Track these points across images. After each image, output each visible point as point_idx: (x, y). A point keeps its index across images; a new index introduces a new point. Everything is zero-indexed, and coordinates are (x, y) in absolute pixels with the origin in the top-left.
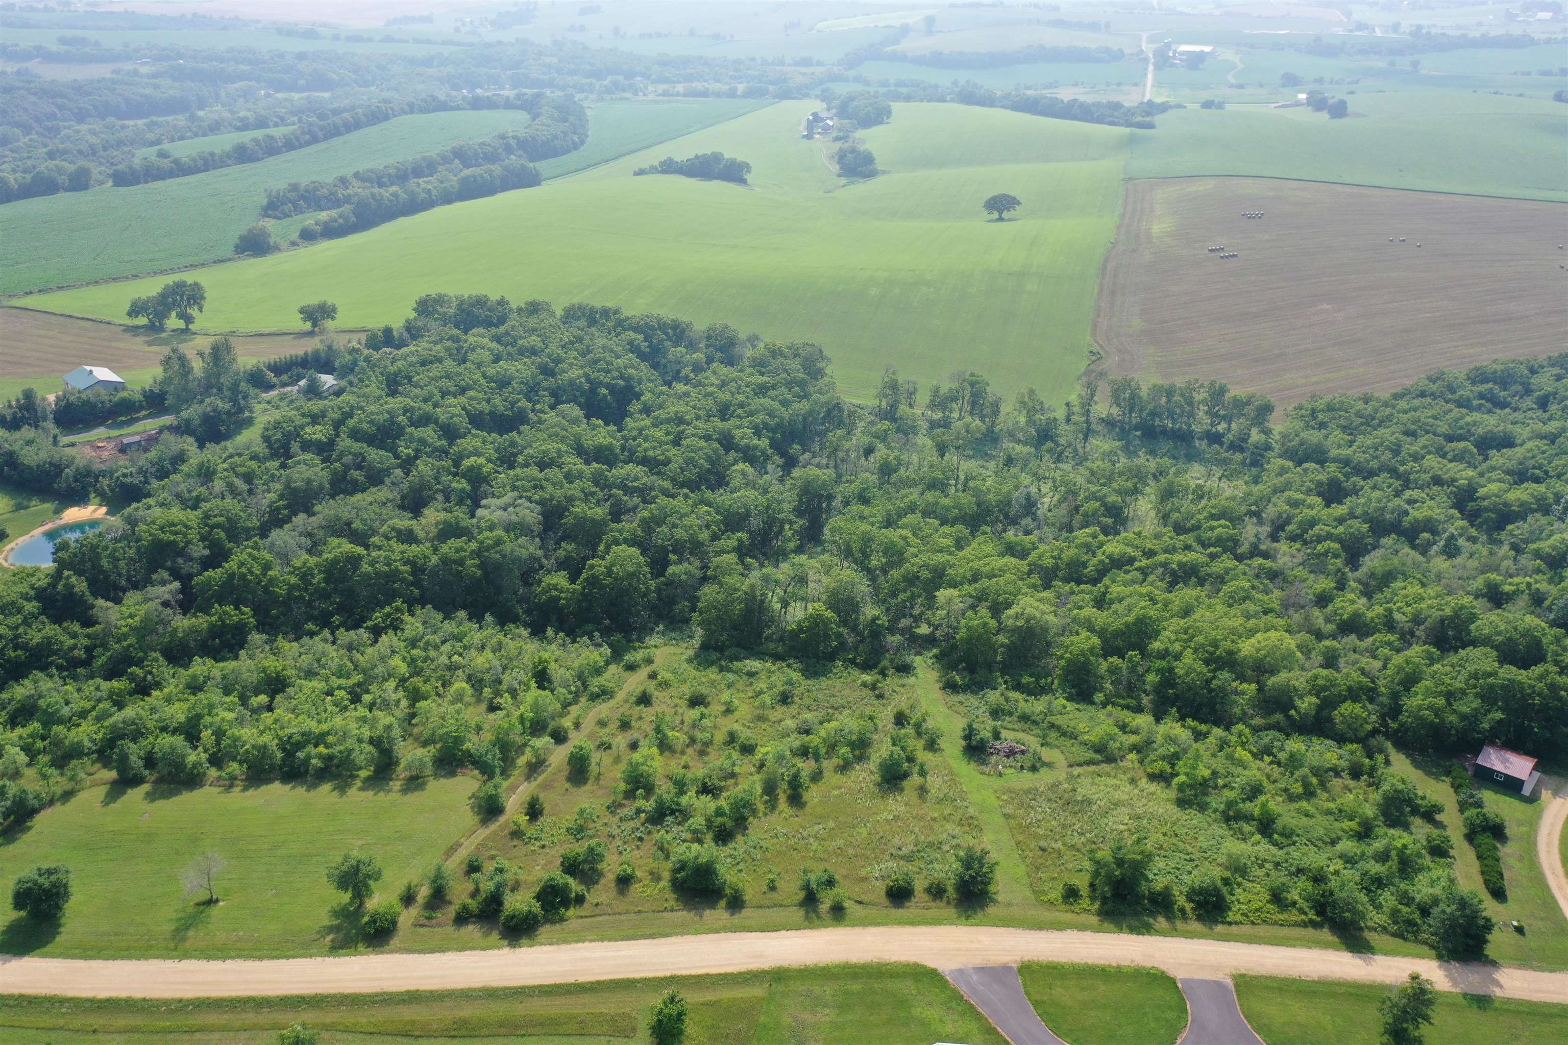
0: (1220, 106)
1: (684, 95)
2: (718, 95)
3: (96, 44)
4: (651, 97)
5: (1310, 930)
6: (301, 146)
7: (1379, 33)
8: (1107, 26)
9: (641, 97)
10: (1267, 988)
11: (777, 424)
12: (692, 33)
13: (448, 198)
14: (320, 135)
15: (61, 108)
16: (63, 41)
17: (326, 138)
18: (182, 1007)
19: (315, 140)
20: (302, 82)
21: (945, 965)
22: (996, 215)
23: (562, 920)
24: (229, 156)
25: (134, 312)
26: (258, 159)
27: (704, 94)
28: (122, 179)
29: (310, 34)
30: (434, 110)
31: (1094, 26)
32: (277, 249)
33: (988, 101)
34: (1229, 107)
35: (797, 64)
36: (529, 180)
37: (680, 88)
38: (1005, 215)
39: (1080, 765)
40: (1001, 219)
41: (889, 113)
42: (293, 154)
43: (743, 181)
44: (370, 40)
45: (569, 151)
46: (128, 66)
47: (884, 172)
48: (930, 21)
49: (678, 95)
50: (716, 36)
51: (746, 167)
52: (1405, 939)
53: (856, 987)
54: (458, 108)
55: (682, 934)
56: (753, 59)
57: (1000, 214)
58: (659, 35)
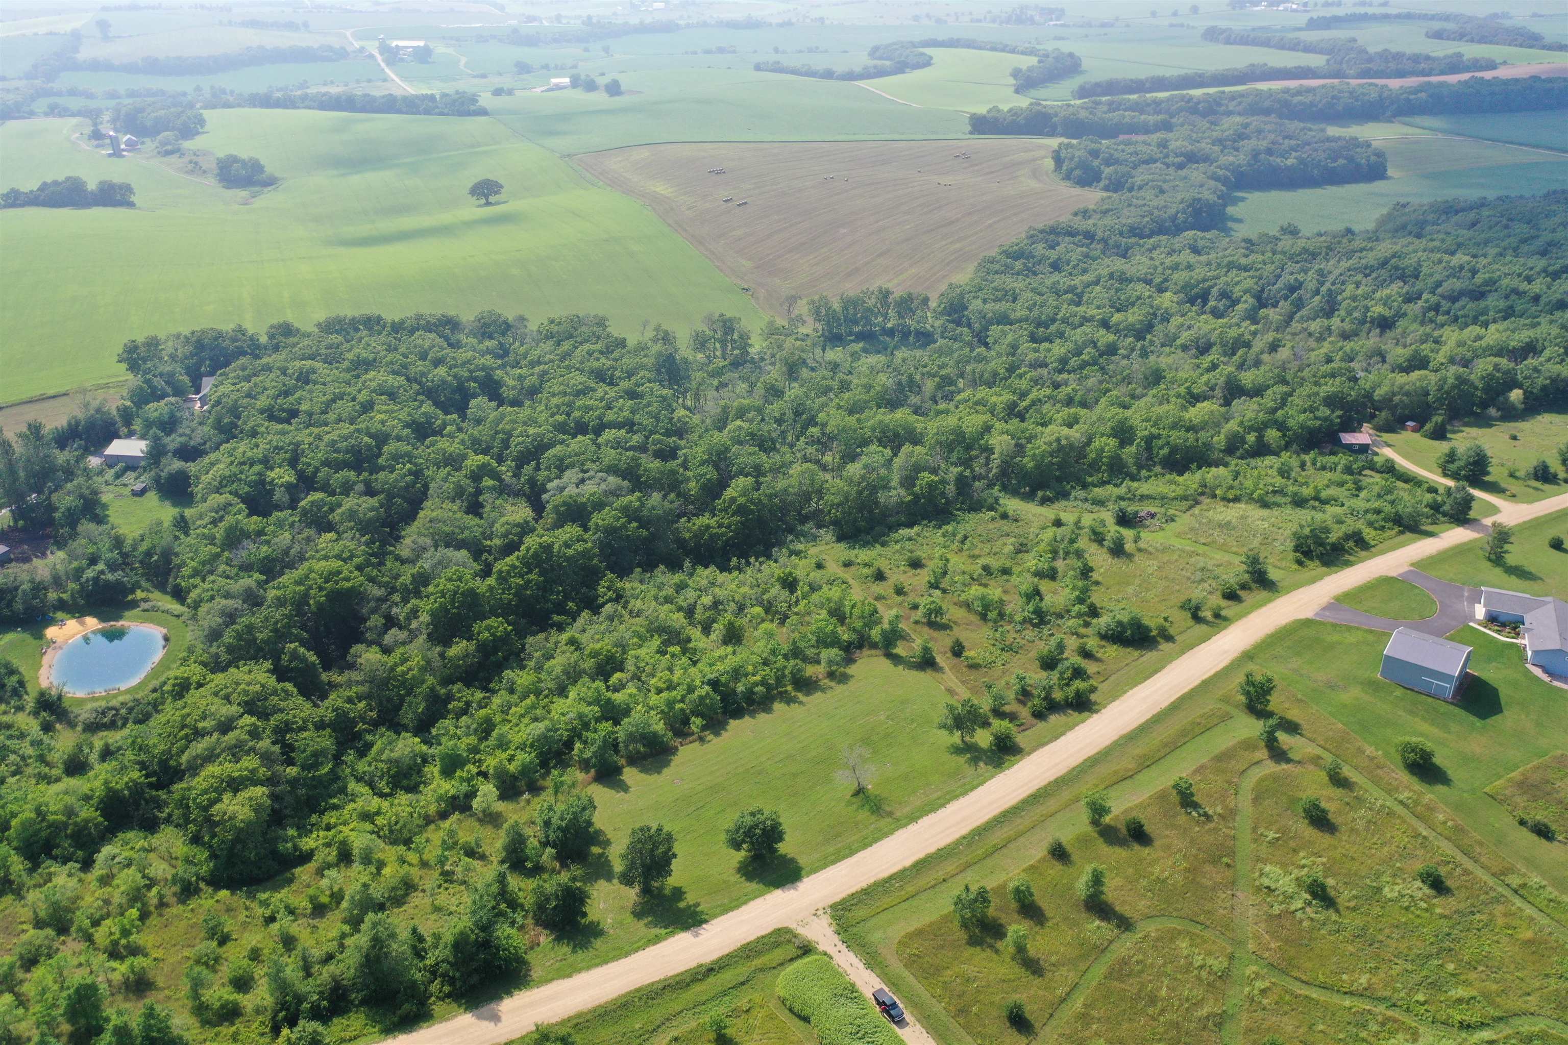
0: (510, 92)
7: (546, 24)
8: (306, 25)
18: (922, 865)
21: (1308, 613)
22: (483, 201)
31: (291, 26)
33: (288, 103)
34: (518, 93)
38: (492, 199)
40: (488, 204)
41: (202, 122)
43: (130, 204)
47: (283, 179)
48: (103, 25)
51: (127, 189)
57: (487, 198)
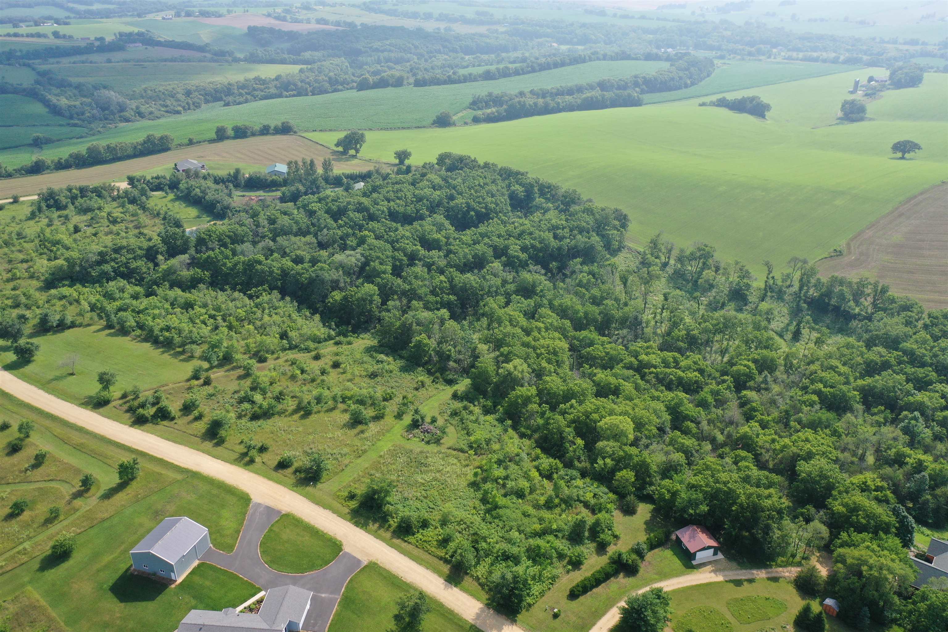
1: (801, 60)
2: (824, 61)
3: (492, 15)
4: (779, 59)
5: (442, 562)
6: (524, 73)
9: (772, 59)
10: (380, 574)
11: (542, 247)
12: (846, 19)
13: (571, 108)
14: (537, 68)
15: (444, 47)
16: (478, 13)
17: (540, 70)
19: (533, 71)
20: (575, 40)
22: (899, 155)
23: (157, 424)
24: (480, 76)
25: (337, 145)
26: (495, 79)
27: (816, 60)
28: (419, 84)
29: (602, 13)
30: (622, 59)
32: (454, 124)
35: (905, 43)
36: (636, 103)
37: (801, 55)
38: (906, 155)
39: (455, 450)
40: (903, 158)
42: (517, 77)
43: (763, 116)
44: (633, 17)
45: (680, 88)
46: (495, 27)
47: (871, 119)
49: (797, 59)
50: (862, 23)
51: (767, 107)
52: (483, 589)
53: (215, 492)
54: (636, 59)
55: (186, 445)
56: (874, 39)
57: (903, 154)
58: (822, 20)
